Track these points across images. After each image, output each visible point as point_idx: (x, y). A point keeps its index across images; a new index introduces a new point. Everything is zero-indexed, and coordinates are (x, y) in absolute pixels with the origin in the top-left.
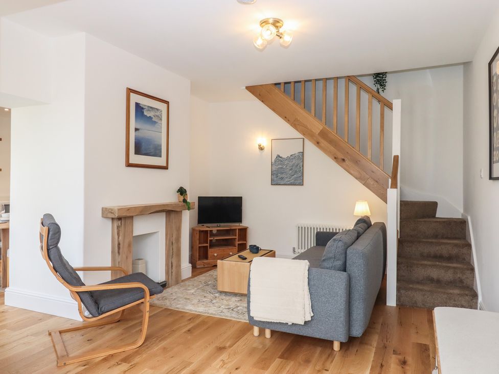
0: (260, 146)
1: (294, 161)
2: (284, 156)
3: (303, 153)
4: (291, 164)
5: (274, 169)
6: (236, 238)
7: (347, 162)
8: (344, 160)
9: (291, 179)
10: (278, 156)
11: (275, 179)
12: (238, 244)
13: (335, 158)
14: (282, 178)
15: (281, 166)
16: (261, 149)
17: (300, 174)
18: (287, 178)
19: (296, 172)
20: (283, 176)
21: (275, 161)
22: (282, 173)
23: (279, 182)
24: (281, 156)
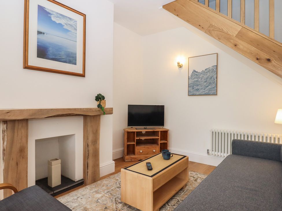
0: (178, 63)
1: (208, 74)
2: (199, 70)
3: (217, 66)
4: (205, 77)
5: (190, 82)
6: (159, 138)
7: (274, 62)
8: (269, 60)
9: (206, 90)
10: (195, 71)
11: (192, 90)
12: (160, 143)
13: (257, 59)
14: (197, 90)
15: (196, 79)
16: (180, 66)
17: (214, 85)
18: (202, 89)
19: (210, 83)
20: (198, 87)
21: (192, 76)
22: (198, 85)
23: (195, 93)
24: (196, 71)
